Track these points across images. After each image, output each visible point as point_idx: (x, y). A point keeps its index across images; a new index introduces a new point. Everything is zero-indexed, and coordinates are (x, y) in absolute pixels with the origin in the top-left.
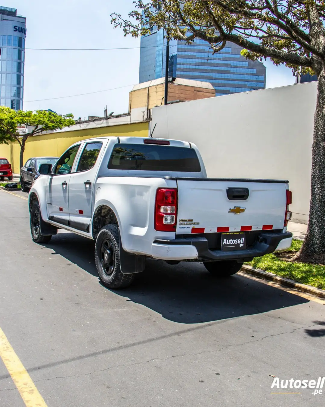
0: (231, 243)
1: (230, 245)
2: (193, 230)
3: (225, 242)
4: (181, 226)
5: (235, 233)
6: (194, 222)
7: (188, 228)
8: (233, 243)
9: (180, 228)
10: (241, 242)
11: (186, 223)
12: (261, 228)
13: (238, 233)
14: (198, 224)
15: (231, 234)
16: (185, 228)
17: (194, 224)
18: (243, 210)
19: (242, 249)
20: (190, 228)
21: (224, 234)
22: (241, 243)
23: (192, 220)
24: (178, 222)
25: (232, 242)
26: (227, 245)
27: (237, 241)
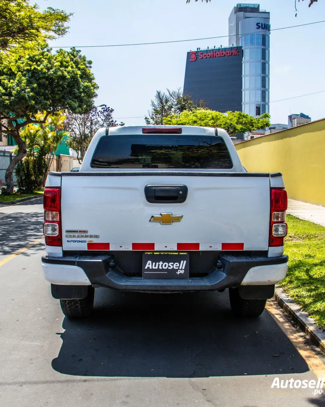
0: (160, 268)
1: (158, 270)
2: (90, 245)
3: (149, 265)
4: (70, 239)
5: (172, 253)
6: (89, 234)
7: (82, 242)
8: (164, 268)
9: (68, 241)
10: (179, 267)
11: (76, 234)
12: (220, 248)
13: (177, 253)
14: (97, 237)
15: (162, 253)
16: (75, 241)
17: (91, 236)
18: (178, 219)
19: (181, 277)
20: (84, 242)
21: (149, 253)
22: (179, 269)
23: (85, 232)
24: (64, 234)
25: (163, 265)
26: (153, 270)
27: (173, 265)
